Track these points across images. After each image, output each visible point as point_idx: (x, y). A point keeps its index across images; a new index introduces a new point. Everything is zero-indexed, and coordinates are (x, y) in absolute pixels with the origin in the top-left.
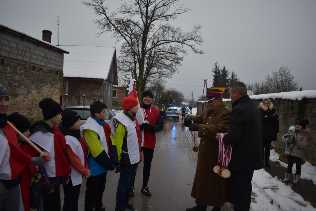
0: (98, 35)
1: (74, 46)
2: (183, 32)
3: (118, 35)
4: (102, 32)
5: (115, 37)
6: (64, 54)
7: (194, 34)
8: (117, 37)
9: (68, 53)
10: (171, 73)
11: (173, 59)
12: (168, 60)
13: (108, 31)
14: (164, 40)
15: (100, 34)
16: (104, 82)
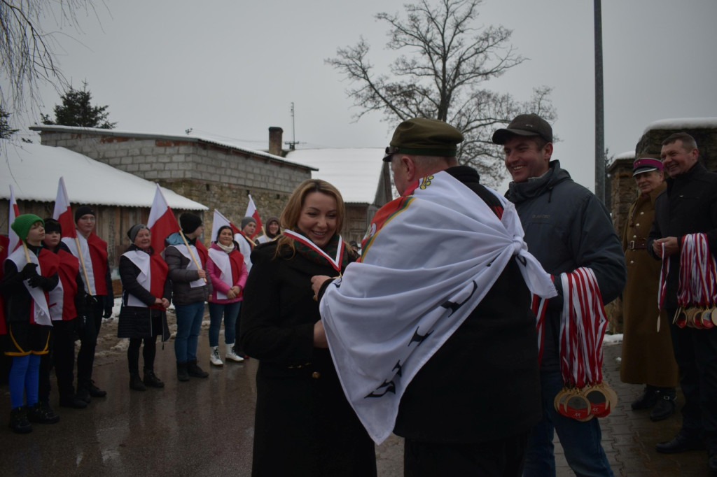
0: (356, 118)
1: (318, 149)
2: (515, 101)
3: (391, 116)
4: (363, 113)
5: (386, 122)
6: (313, 172)
7: (537, 105)
8: (389, 120)
9: (317, 170)
10: (496, 182)
11: (500, 155)
12: (489, 157)
13: (373, 110)
14: (480, 120)
15: (359, 116)
16: (370, 208)
